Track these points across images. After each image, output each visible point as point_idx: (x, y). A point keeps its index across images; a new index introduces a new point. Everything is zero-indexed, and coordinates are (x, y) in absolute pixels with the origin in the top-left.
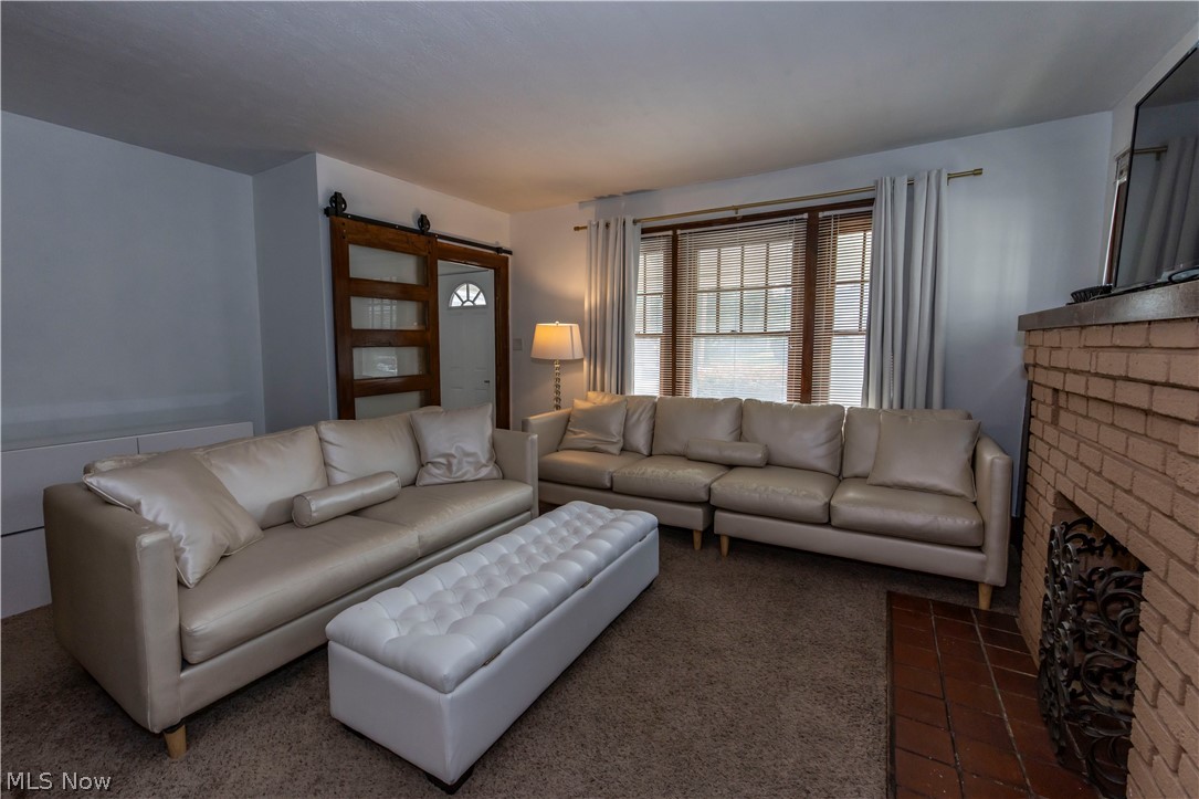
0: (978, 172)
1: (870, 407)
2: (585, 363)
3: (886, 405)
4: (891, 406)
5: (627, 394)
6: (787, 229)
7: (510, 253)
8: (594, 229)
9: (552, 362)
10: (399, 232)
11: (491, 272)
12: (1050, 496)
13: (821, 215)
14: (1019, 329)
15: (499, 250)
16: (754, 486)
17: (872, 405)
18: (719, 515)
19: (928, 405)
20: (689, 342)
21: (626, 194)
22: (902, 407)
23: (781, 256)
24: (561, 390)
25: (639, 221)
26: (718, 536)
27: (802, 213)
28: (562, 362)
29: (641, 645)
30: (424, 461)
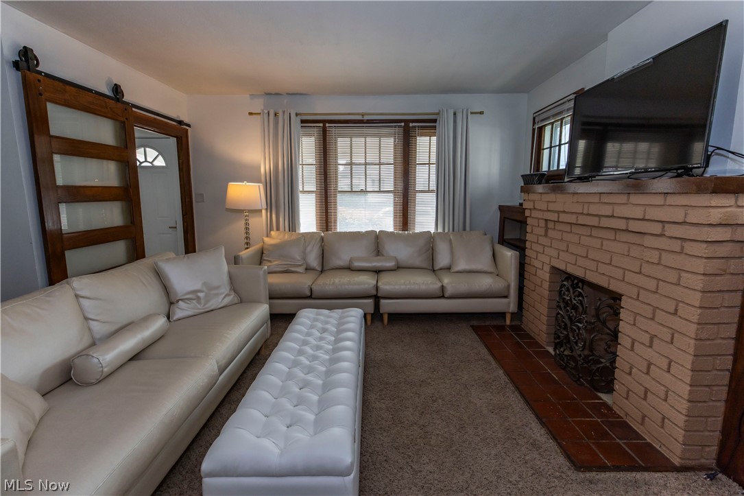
0: (481, 113)
1: (439, 231)
2: (264, 212)
3: (446, 231)
4: (449, 230)
5: (297, 232)
6: (391, 130)
7: (189, 126)
8: (266, 116)
9: (242, 211)
10: (97, 96)
11: (173, 141)
12: (547, 268)
13: (411, 125)
14: (521, 192)
15: (180, 123)
16: (403, 281)
17: (440, 230)
18: (383, 302)
19: (464, 229)
20: (335, 196)
21: (288, 94)
22: (453, 230)
23: (388, 146)
24: (250, 231)
25: (300, 114)
26: (382, 314)
27: (401, 122)
28: (250, 211)
29: (384, 392)
30: (173, 300)
